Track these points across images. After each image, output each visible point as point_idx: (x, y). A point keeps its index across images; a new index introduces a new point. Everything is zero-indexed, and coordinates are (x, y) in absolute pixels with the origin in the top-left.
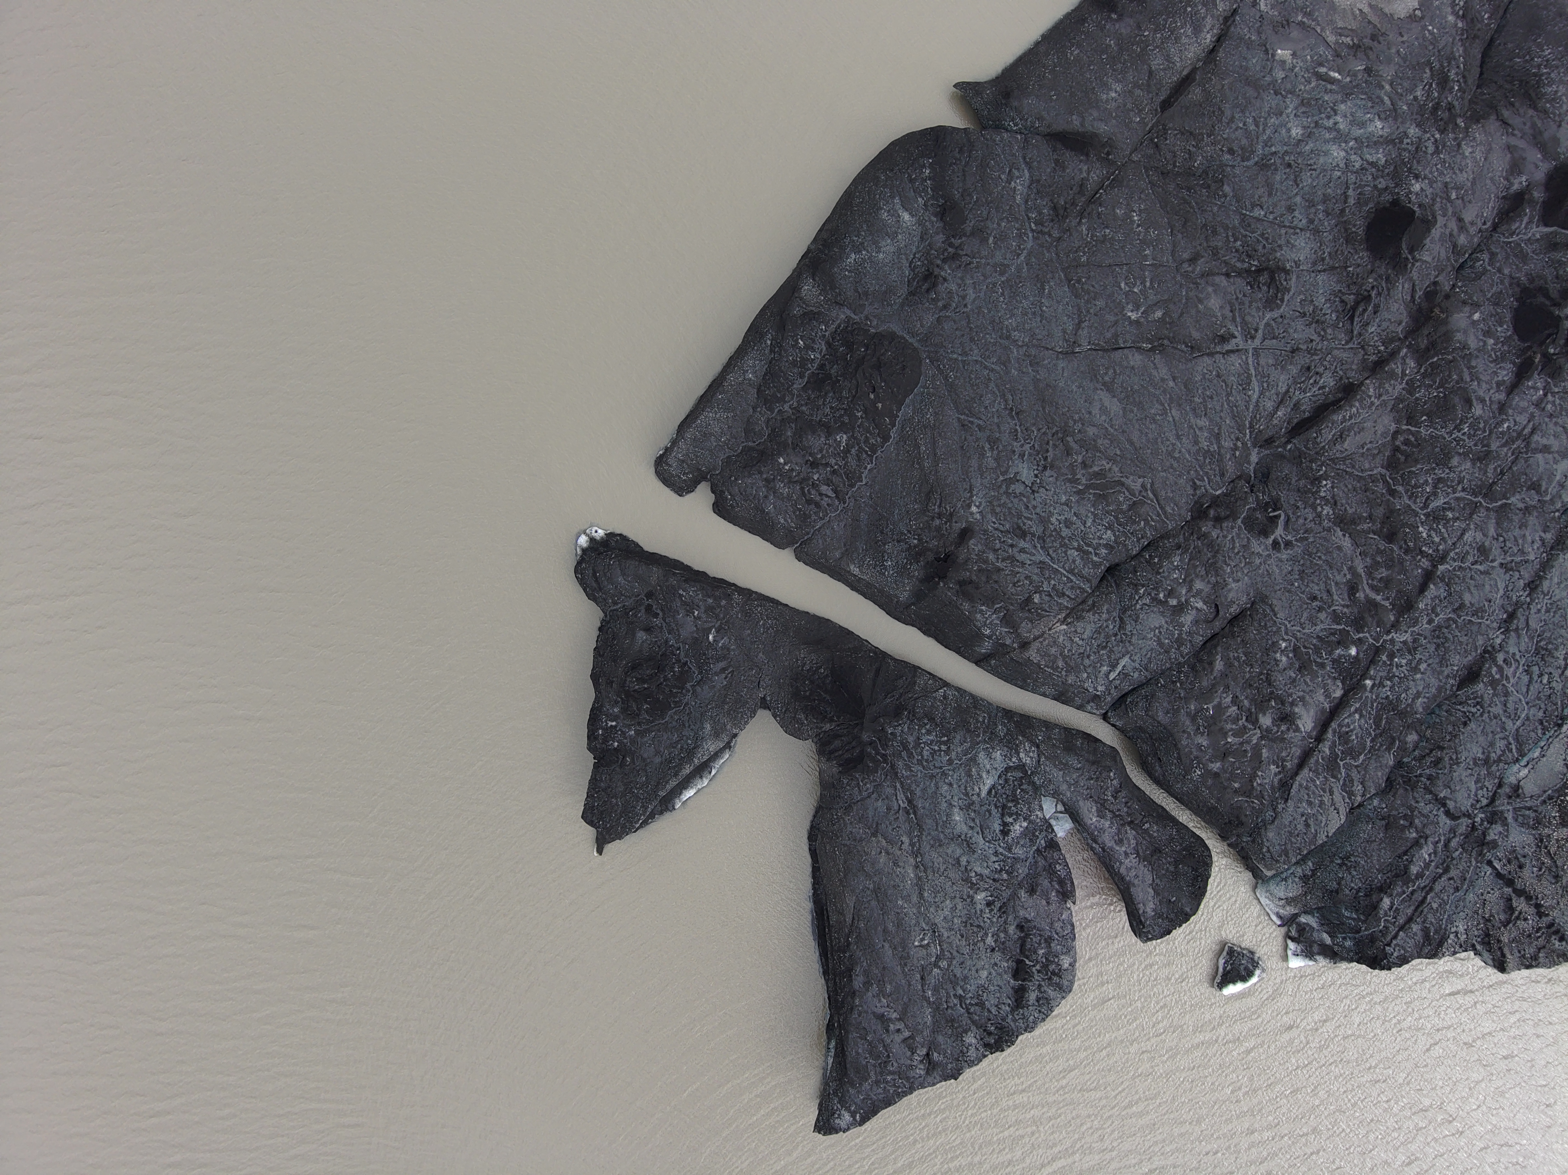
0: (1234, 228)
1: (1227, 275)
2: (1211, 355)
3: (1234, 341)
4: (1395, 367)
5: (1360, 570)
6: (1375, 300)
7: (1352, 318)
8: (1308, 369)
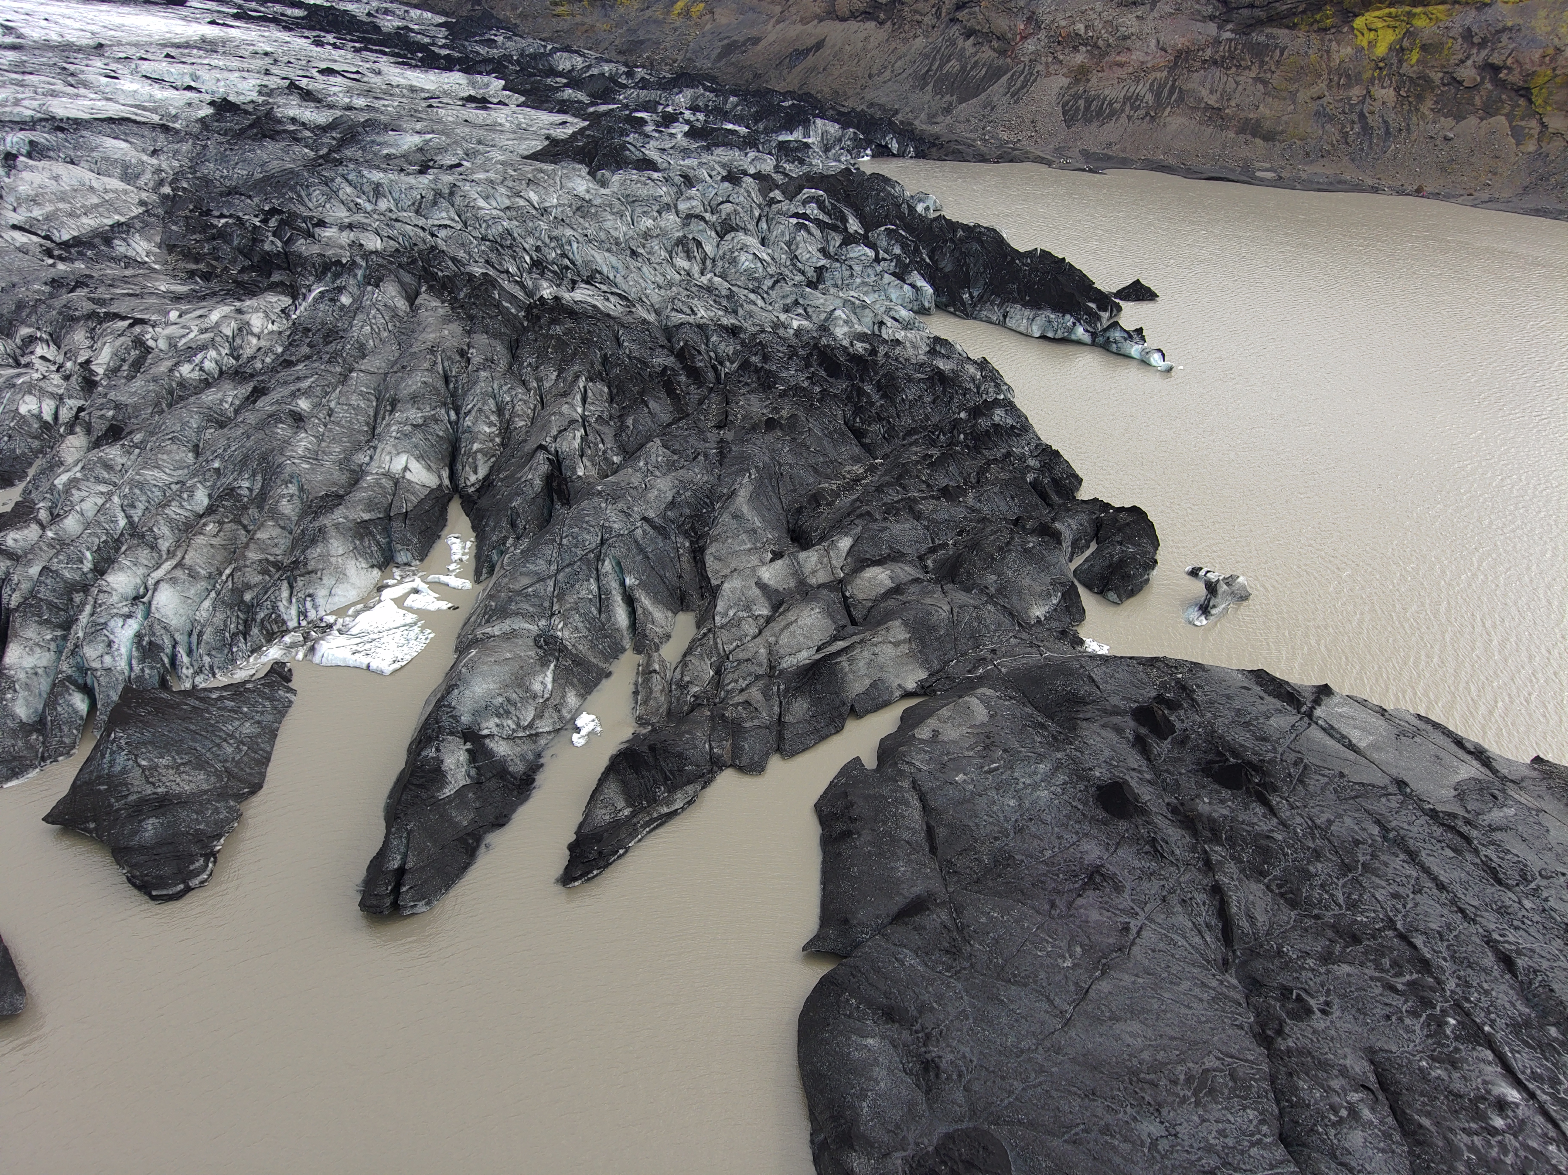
0: (1048, 871)
1: (1080, 895)
2: (1133, 943)
3: (1131, 925)
4: (1214, 858)
5: (1377, 974)
6: (1159, 838)
7: (1162, 856)
8: (1184, 901)
